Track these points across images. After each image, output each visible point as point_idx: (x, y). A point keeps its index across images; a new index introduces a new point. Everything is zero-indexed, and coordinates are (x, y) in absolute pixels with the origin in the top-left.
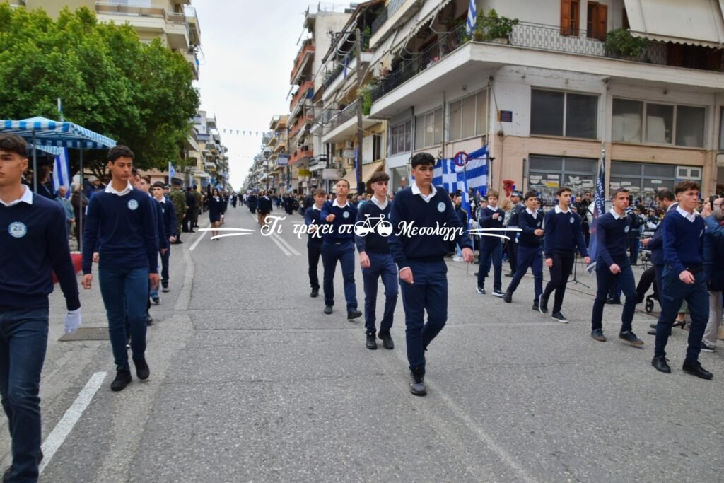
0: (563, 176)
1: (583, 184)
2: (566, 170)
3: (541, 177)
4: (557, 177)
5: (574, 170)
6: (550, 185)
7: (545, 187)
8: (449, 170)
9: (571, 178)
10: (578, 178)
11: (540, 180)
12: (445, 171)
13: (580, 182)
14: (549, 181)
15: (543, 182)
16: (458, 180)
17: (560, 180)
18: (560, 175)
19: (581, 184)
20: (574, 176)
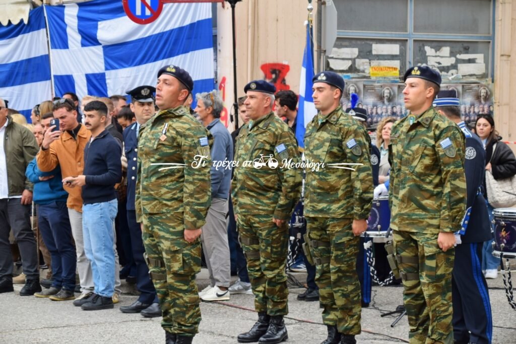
0: (410, 45)
1: (459, 66)
2: (416, 29)
3: (355, 51)
4: (395, 49)
5: (436, 28)
6: (381, 73)
7: (369, 77)
8: (74, 36)
9: (429, 50)
10: (446, 50)
11: (354, 60)
12: (60, 41)
13: (452, 60)
14: (375, 63)
15: (362, 64)
16: (109, 67)
17: (401, 57)
18: (403, 42)
19: (454, 67)
20: (438, 45)
